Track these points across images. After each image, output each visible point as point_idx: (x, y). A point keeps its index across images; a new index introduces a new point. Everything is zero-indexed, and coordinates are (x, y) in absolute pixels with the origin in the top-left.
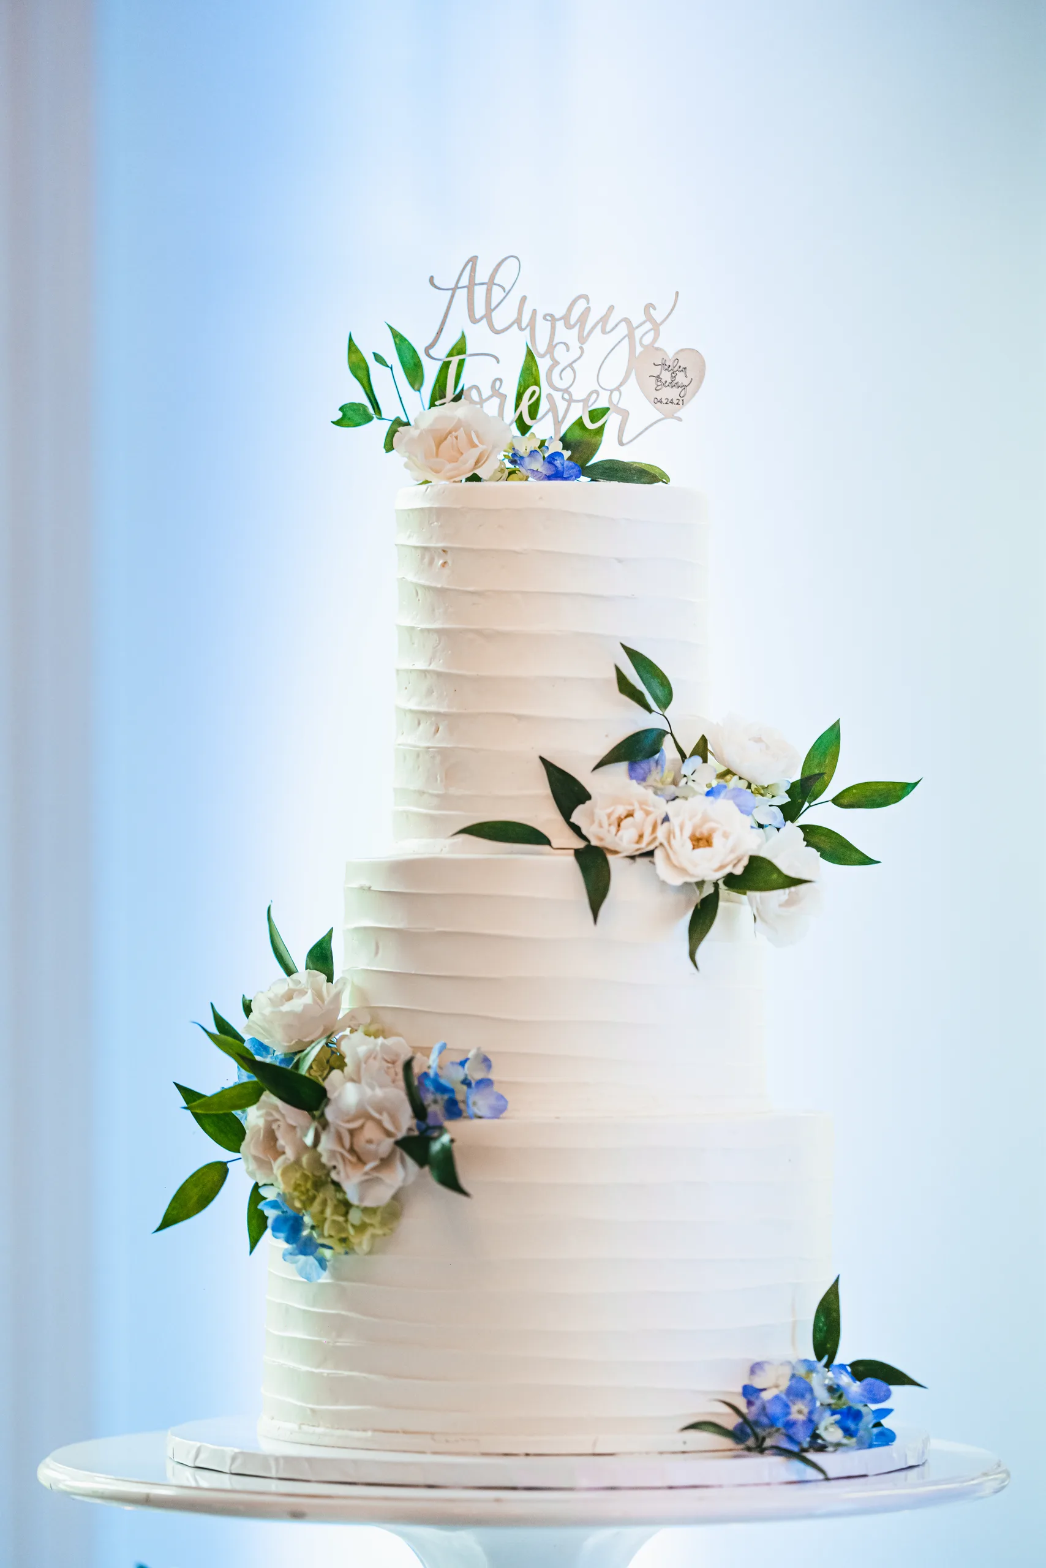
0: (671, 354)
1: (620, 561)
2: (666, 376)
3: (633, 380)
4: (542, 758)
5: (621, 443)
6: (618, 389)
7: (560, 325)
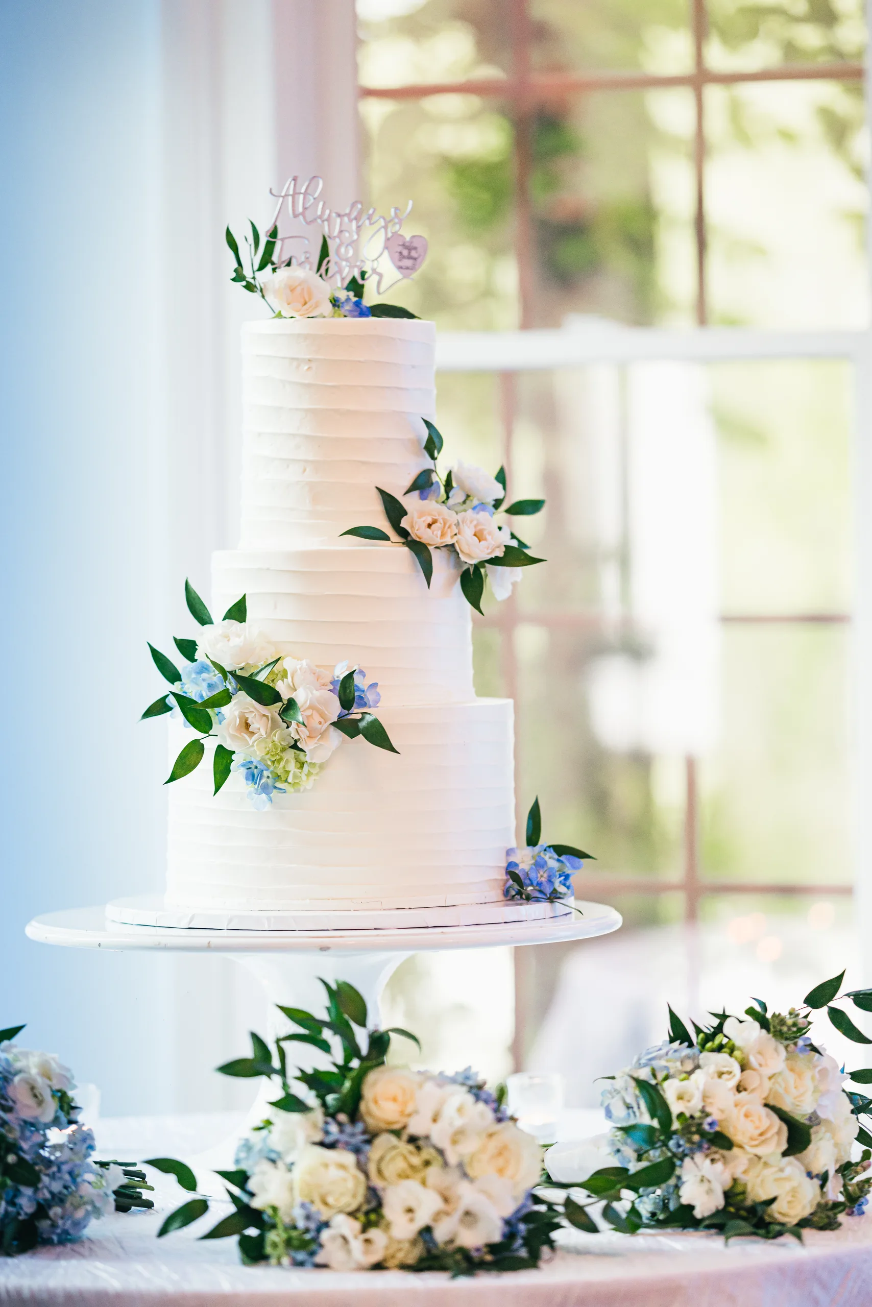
0: (408, 238)
1: (413, 367)
2: (405, 252)
3: (386, 253)
4: (377, 488)
5: (379, 293)
6: (376, 259)
7: (346, 219)
